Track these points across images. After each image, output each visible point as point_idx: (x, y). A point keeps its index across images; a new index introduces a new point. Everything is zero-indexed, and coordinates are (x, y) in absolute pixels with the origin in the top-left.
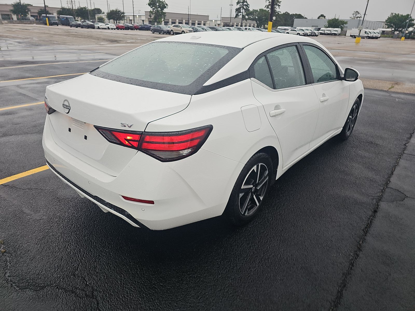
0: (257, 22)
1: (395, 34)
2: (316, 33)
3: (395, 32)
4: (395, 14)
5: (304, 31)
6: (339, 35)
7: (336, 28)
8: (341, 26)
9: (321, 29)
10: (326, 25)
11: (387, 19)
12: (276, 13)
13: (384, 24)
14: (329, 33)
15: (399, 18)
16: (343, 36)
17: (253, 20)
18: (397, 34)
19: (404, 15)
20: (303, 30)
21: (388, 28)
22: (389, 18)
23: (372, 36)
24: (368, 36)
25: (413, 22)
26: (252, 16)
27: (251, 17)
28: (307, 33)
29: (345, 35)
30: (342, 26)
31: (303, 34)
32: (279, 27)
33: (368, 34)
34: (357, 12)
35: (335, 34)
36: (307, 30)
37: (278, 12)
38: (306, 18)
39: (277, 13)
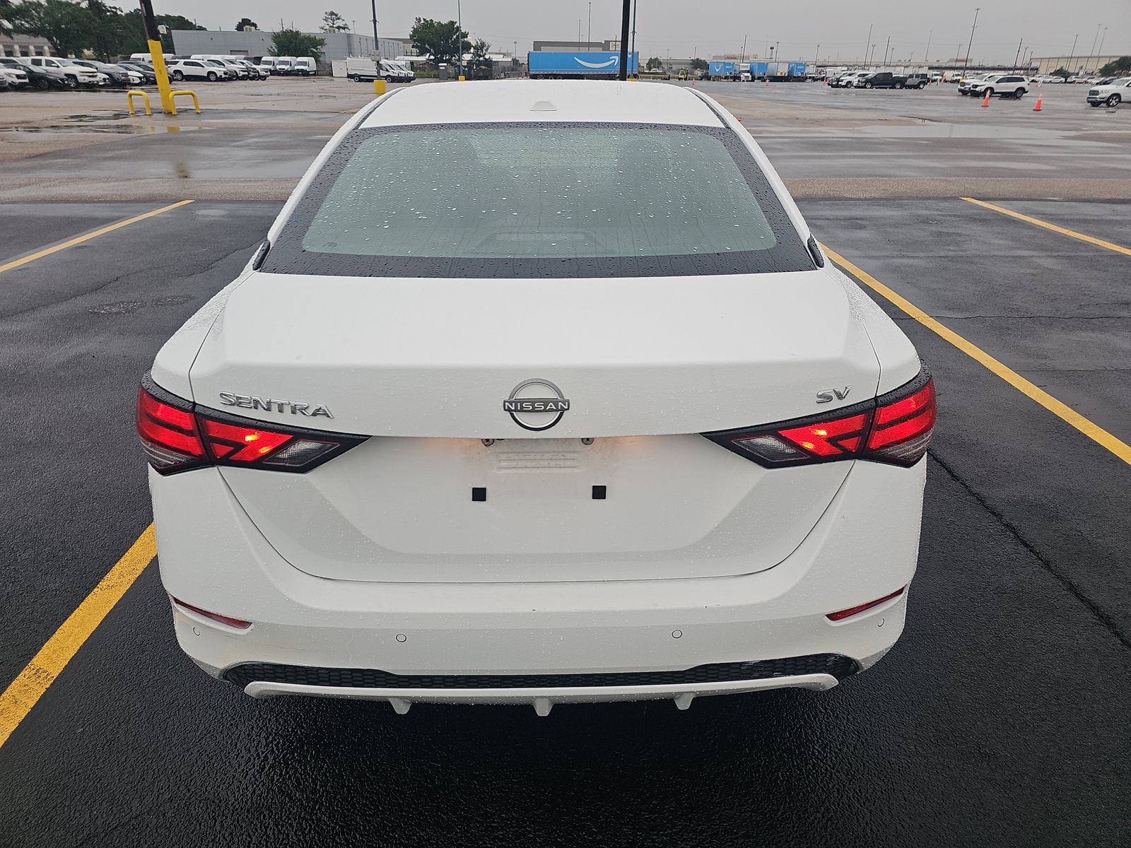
0: (50, 39)
1: (441, 68)
2: (260, 72)
3: (440, 64)
4: (424, 20)
5: (224, 65)
6: (314, 75)
7: (300, 56)
8: (312, 51)
9: (263, 59)
10: (271, 47)
11: (411, 33)
12: (108, 14)
13: (409, 47)
14: (287, 71)
15: (436, 31)
16: (326, 77)
17: (34, 32)
18: (444, 68)
19: (444, 22)
20: (220, 63)
21: (421, 54)
22: (415, 31)
23: (397, 75)
24: (389, 76)
25: (465, 39)
26: (26, 22)
27: (23, 22)
28: (235, 72)
29: (331, 75)
30: (315, 50)
31: (225, 73)
32: (134, 56)
33: (387, 70)
34: (332, 13)
35: (305, 74)
36: (232, 63)
37: (114, 10)
38: (201, 28)
39: (109, 11)
